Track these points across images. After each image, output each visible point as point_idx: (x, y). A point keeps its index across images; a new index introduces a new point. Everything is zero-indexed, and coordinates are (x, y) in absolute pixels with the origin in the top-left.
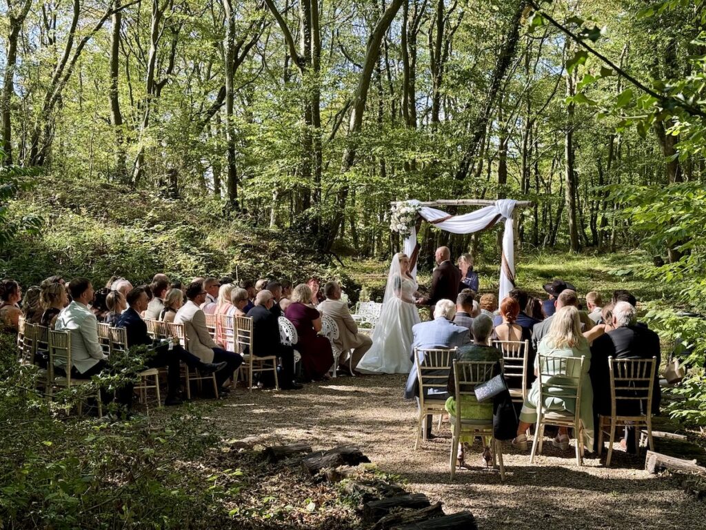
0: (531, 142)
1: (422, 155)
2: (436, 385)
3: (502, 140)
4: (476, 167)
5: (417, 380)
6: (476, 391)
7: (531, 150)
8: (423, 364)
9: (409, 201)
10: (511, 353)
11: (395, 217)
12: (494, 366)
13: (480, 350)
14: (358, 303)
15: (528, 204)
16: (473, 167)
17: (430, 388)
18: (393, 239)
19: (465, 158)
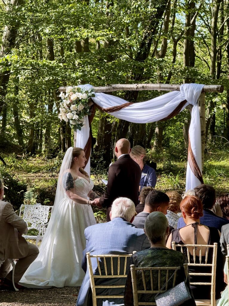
0: (223, 19)
1: (97, 33)
2: (112, 297)
3: (189, 17)
4: (159, 49)
5: (90, 290)
6: (157, 302)
7: (223, 28)
8: (97, 272)
9: (81, 86)
10: (197, 258)
11: (65, 105)
12: (177, 273)
13: (161, 254)
14: (22, 205)
15: (218, 88)
16: (156, 49)
17: (105, 300)
18: (64, 132)
19: (146, 37)
